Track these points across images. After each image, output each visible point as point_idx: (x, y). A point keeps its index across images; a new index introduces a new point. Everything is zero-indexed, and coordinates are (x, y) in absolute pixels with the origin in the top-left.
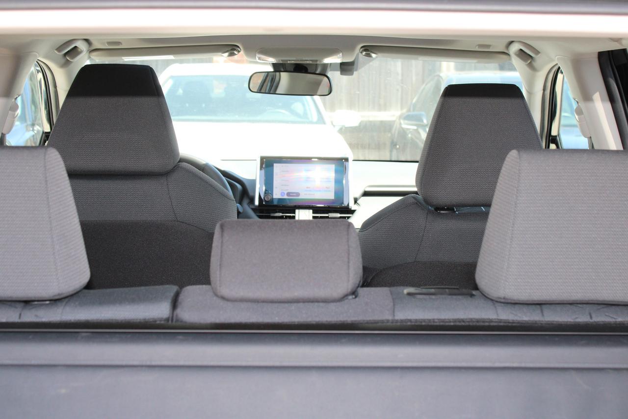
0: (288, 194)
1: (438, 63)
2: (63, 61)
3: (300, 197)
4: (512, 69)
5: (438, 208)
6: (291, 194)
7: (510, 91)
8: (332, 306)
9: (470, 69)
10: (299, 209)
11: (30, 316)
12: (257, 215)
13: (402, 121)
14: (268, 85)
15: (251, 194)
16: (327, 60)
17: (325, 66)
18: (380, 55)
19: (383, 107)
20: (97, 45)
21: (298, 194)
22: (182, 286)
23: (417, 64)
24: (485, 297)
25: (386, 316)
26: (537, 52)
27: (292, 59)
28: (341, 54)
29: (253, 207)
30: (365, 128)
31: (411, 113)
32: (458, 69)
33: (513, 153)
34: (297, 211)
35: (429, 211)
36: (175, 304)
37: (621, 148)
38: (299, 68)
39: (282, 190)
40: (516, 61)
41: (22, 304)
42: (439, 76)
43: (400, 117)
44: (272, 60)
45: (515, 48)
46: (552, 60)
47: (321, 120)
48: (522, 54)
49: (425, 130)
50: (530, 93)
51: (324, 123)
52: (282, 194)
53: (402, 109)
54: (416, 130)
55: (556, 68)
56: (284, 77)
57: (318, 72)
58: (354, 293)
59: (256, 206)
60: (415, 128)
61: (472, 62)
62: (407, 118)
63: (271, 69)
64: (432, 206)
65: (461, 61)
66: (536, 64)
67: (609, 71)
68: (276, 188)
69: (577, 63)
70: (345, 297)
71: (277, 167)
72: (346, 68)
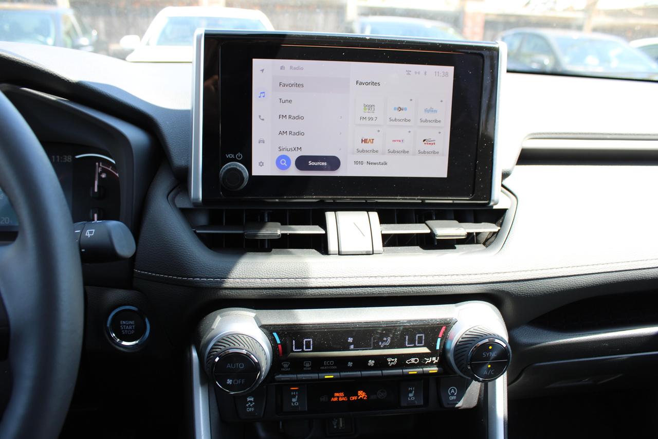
0: (302, 162)
3: (339, 173)
6: (310, 163)
10: (335, 210)
12: (200, 236)
15: (178, 160)
21: (334, 162)
29: (186, 205)
34: (330, 216)
39: (281, 149)
52: (282, 161)
59: (196, 204)
68: (261, 141)
71: (264, 72)
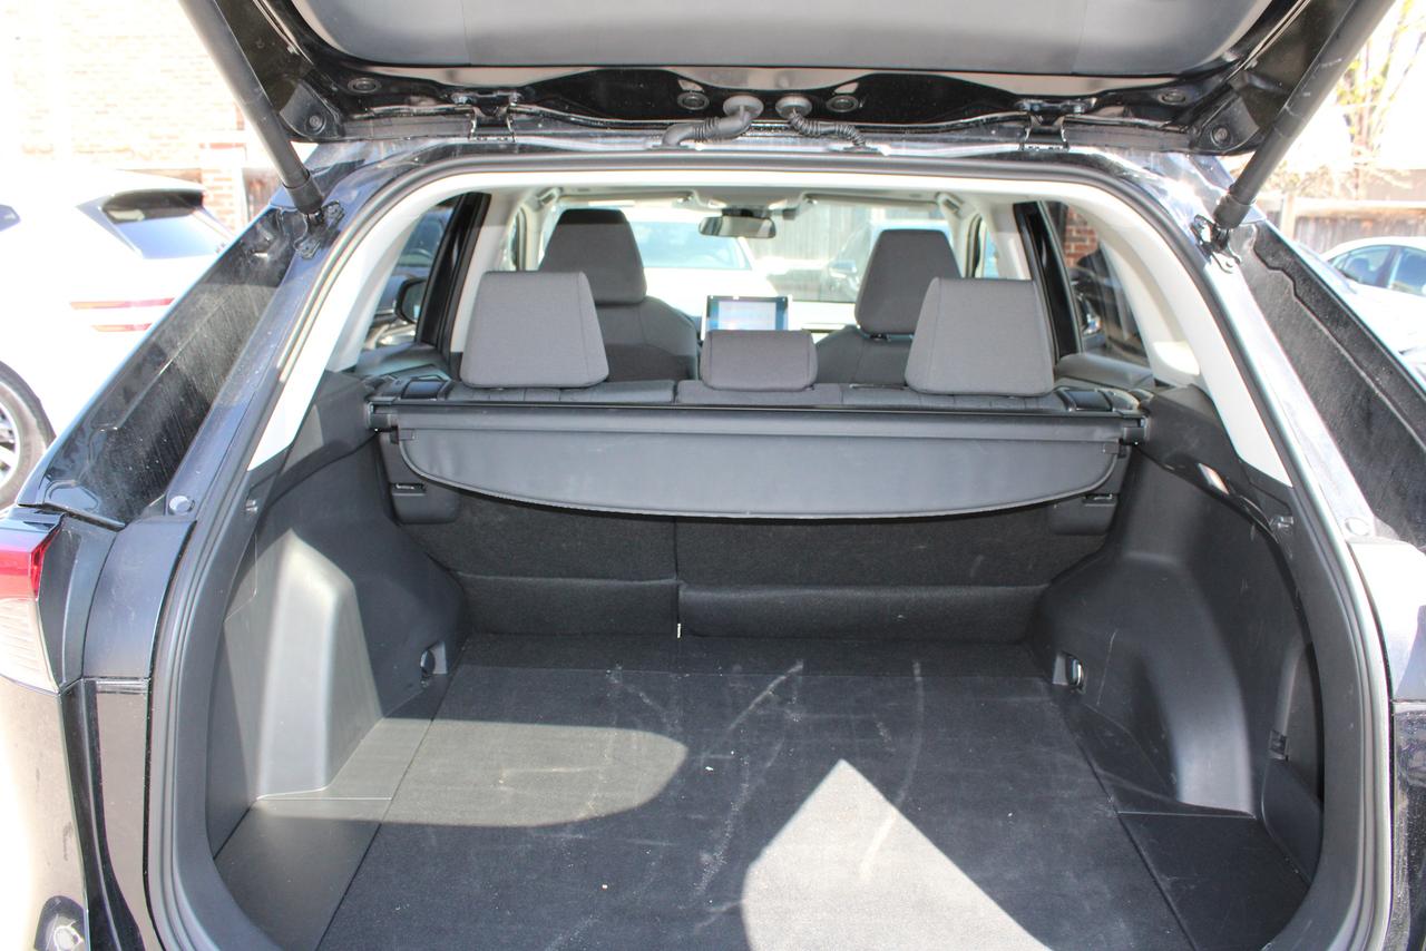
1: (867, 210)
2: (537, 206)
4: (942, 218)
5: (874, 336)
7: (938, 237)
8: (796, 394)
9: (901, 217)
11: (567, 398)
13: (831, 270)
14: (712, 228)
16: (773, 207)
17: (770, 212)
18: (822, 202)
19: (811, 255)
20: (568, 192)
22: (677, 380)
23: (845, 211)
24: (914, 391)
25: (837, 402)
26: (961, 202)
27: (741, 205)
28: (785, 202)
30: (792, 276)
31: (840, 261)
32: (888, 216)
33: (935, 281)
35: (865, 339)
36: (675, 392)
37: (1029, 278)
38: (746, 213)
40: (944, 211)
41: (559, 391)
42: (868, 223)
43: (828, 267)
44: (723, 205)
45: (941, 199)
46: (974, 210)
47: (748, 267)
48: (949, 204)
49: (854, 280)
50: (956, 243)
51: (751, 269)
53: (830, 257)
54: (846, 280)
55: (977, 220)
56: (727, 221)
57: (763, 216)
58: (811, 386)
60: (844, 276)
61: (903, 210)
62: (837, 266)
63: (719, 214)
64: (867, 333)
65: (892, 209)
66: (962, 213)
67: (1022, 220)
69: (995, 213)
70: (806, 387)
71: (722, 305)
72: (788, 214)
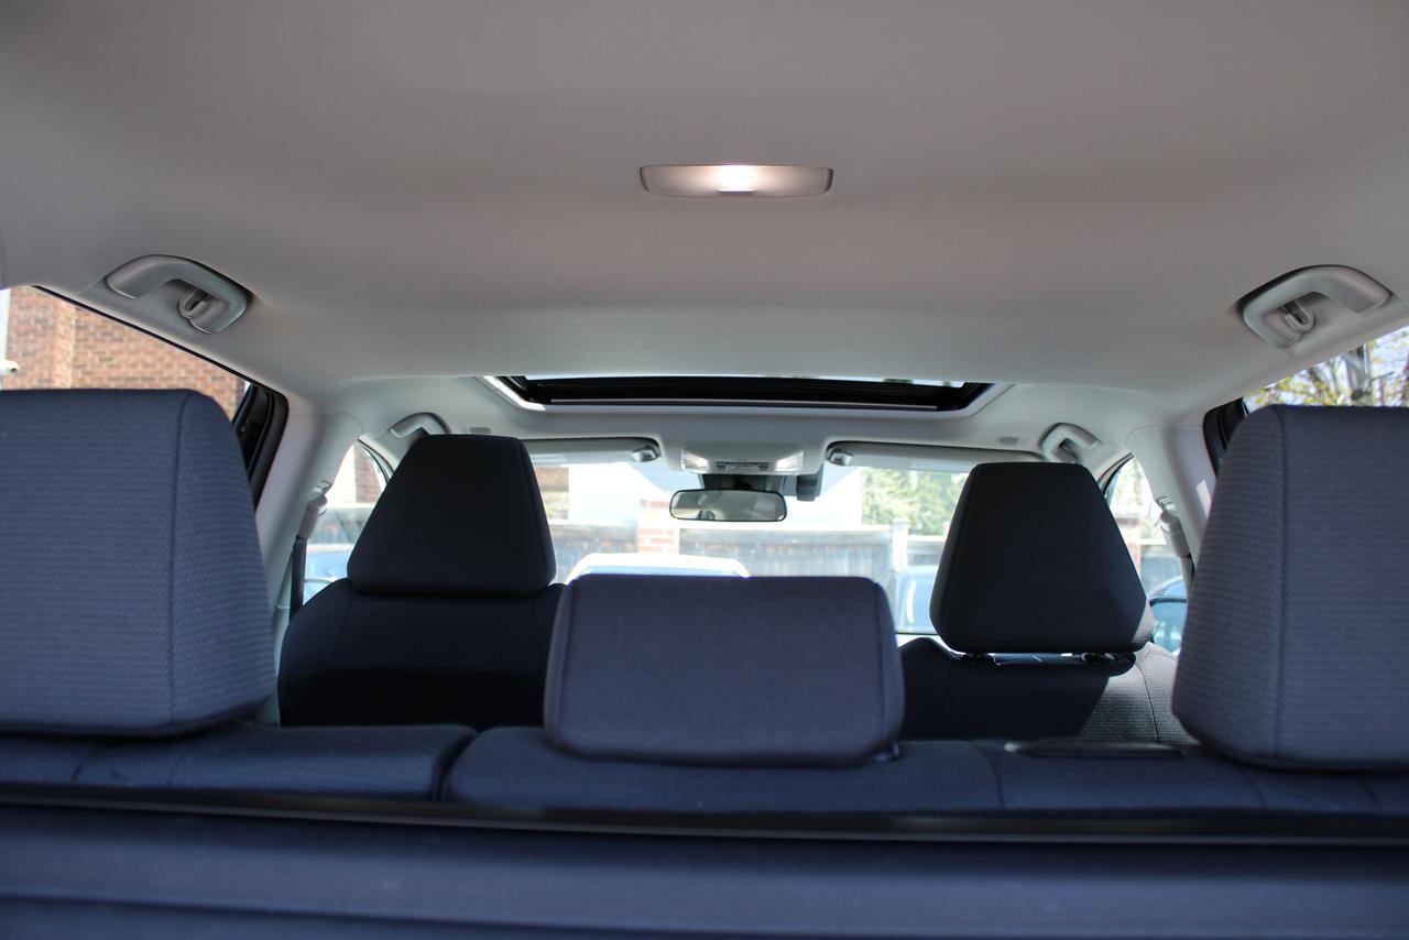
11: (100, 773)
16: (781, 467)
17: (780, 479)
22: (481, 726)
25: (983, 802)
26: (1091, 438)
28: (802, 453)
35: (954, 661)
44: (704, 464)
57: (768, 489)
58: (889, 749)
70: (873, 752)
72: (805, 487)
